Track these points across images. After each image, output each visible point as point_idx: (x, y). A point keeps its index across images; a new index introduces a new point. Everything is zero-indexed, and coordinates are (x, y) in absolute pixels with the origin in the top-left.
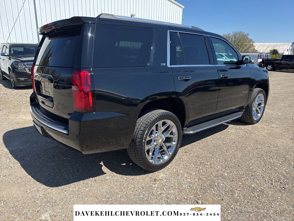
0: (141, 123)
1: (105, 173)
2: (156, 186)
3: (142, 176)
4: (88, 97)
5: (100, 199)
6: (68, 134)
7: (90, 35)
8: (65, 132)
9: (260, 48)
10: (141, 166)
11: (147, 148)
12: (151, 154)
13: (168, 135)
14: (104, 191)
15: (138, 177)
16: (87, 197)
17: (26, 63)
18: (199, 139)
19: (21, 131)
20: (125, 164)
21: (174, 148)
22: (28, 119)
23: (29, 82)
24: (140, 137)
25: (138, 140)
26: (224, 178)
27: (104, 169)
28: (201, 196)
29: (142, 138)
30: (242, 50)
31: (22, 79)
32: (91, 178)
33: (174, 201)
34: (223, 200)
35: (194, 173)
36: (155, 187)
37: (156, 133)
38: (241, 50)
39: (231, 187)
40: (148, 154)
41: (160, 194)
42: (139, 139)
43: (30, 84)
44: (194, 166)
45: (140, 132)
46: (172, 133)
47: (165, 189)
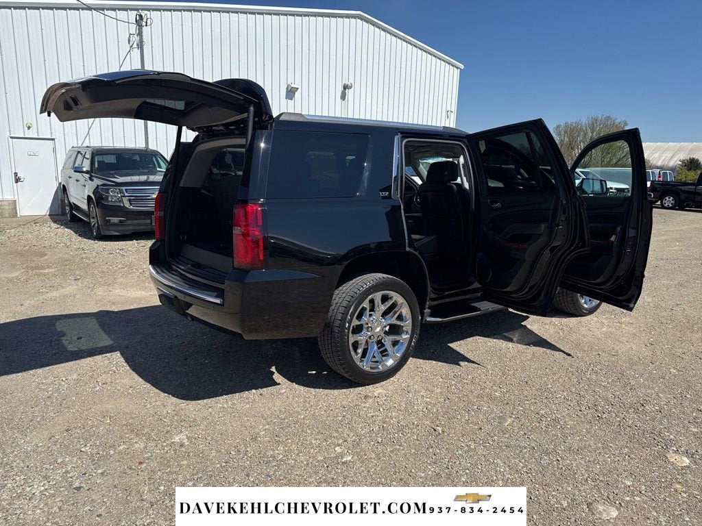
0: (344, 295)
1: (279, 384)
2: (367, 405)
3: (344, 390)
4: (257, 249)
5: (269, 420)
6: (222, 305)
7: (262, 145)
8: (218, 301)
9: (657, 155)
10: (346, 375)
11: (352, 339)
12: (360, 351)
13: (394, 321)
14: (275, 409)
15: (336, 392)
16: (247, 416)
17: (124, 188)
18: (462, 339)
19: (122, 316)
20: (314, 372)
21: (406, 345)
22: (132, 297)
23: (128, 225)
24: (340, 318)
25: (337, 323)
26: (491, 398)
27: (277, 377)
28: (443, 423)
29: (343, 320)
30: (610, 160)
31: (115, 220)
32: (254, 391)
33: (395, 427)
34: (481, 429)
35: (439, 390)
36: (364, 407)
37: (371, 315)
38: (608, 159)
39: (501, 412)
40: (355, 351)
41: (372, 416)
42: (340, 322)
43: (129, 230)
44: (441, 380)
45: (342, 310)
46: (400, 318)
47: (381, 410)
